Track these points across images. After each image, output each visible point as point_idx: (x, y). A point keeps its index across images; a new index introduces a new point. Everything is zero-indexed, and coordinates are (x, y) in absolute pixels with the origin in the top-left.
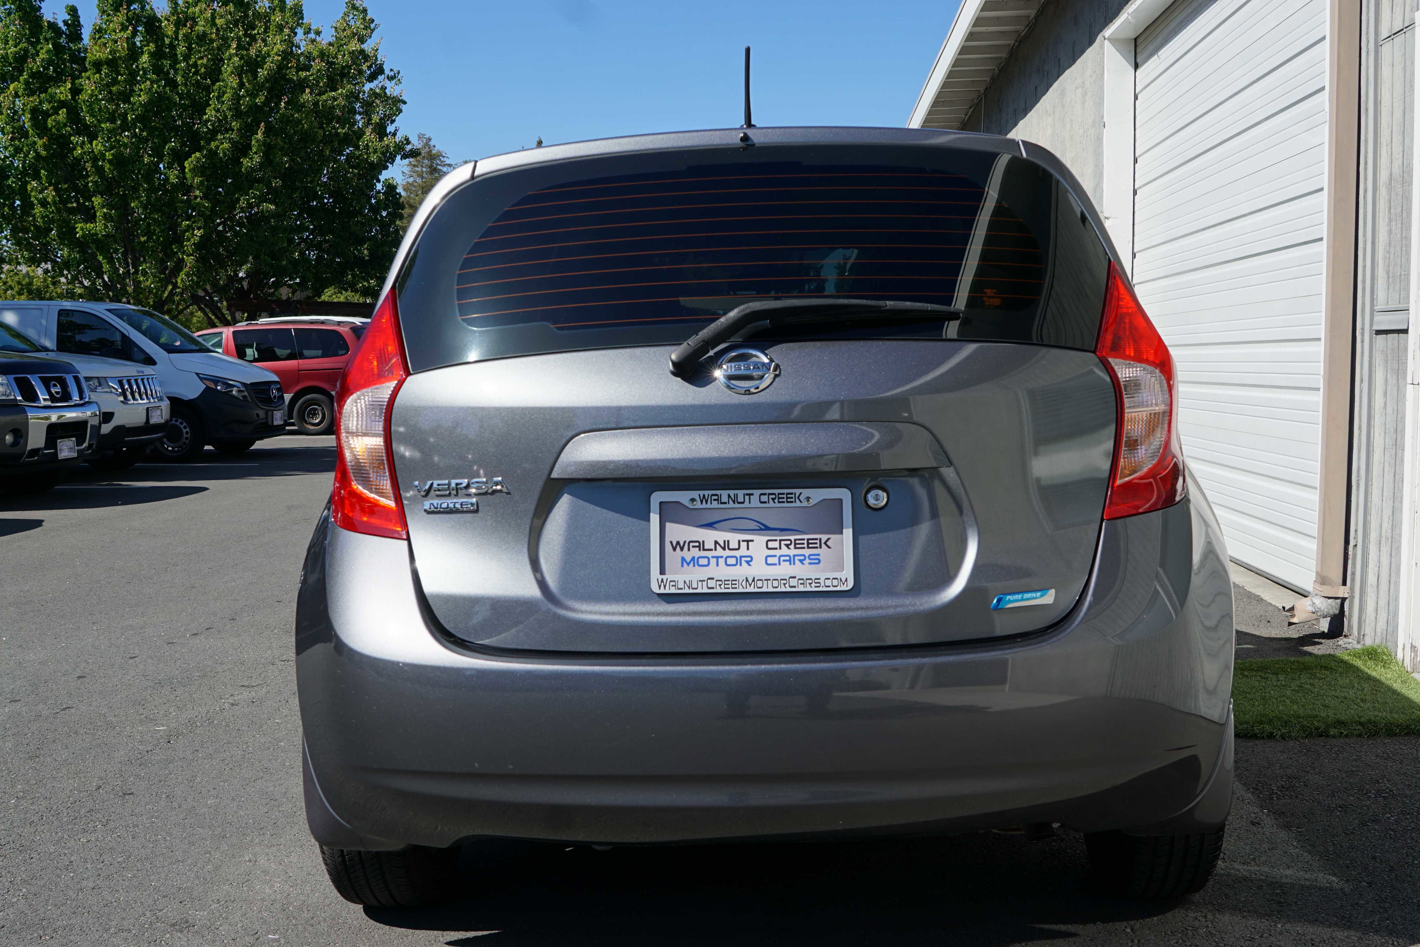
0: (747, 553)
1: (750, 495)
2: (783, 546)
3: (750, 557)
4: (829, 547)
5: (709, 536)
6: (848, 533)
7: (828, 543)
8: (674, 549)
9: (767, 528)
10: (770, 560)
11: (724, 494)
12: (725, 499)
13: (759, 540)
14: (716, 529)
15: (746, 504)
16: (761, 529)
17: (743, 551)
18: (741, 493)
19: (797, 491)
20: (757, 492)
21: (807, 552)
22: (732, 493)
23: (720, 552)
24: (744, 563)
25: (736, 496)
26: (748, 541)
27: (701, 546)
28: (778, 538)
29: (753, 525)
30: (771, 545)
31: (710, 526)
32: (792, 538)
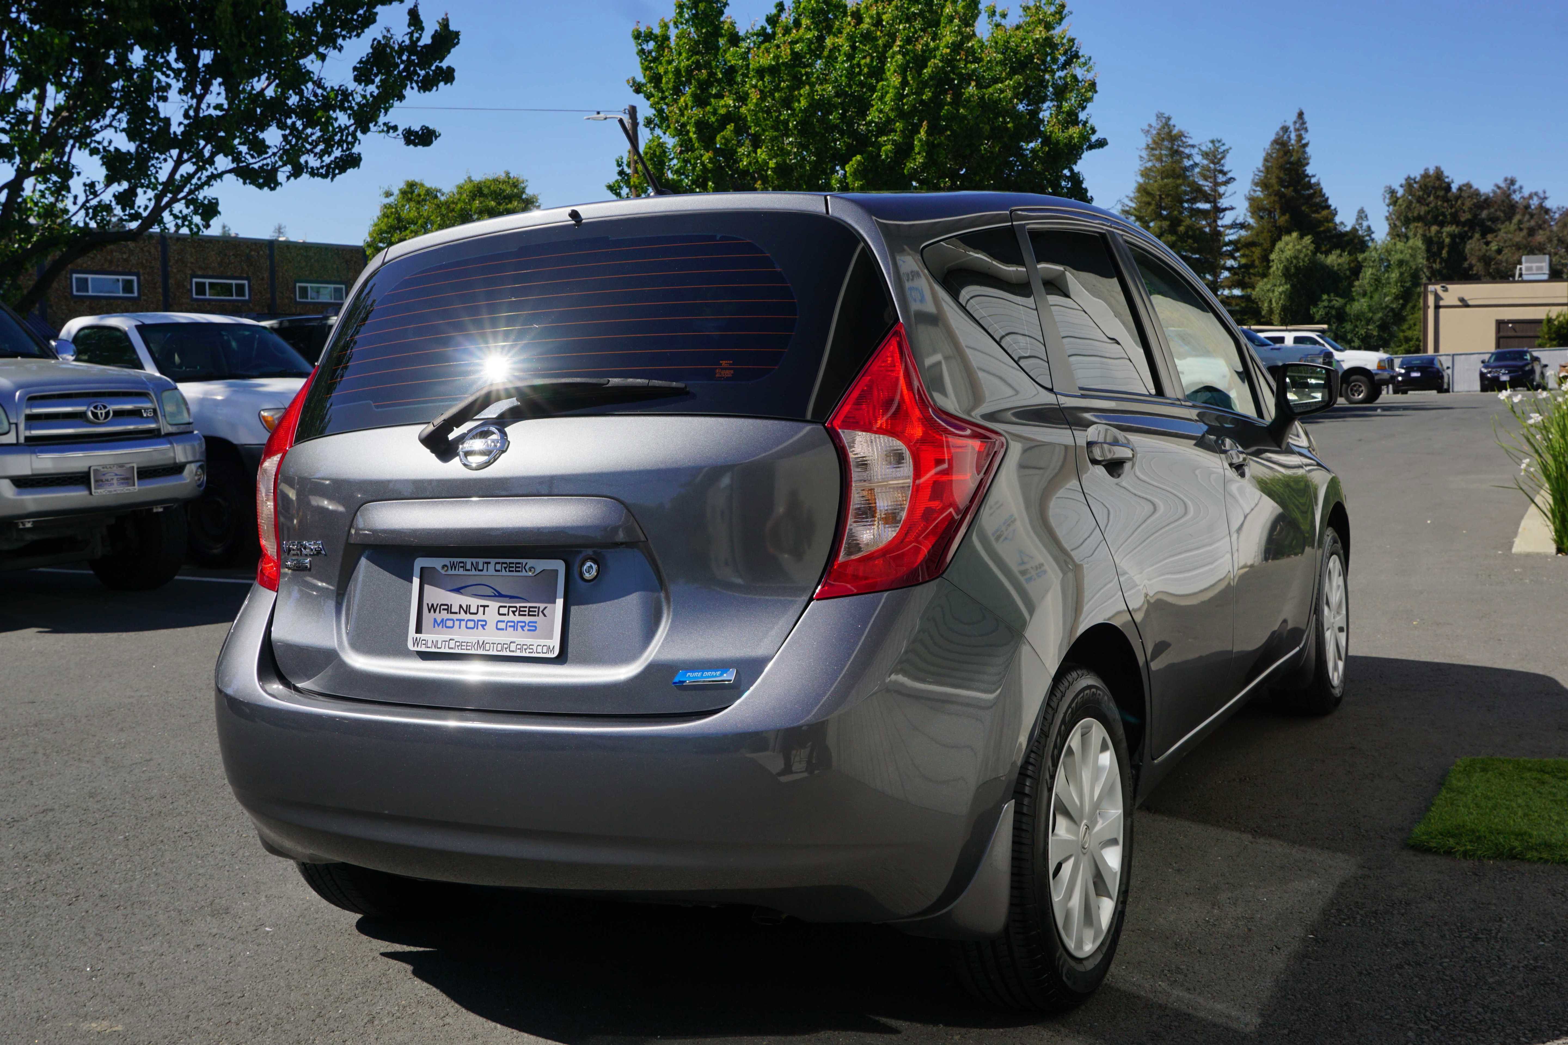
1: (488, 563)
2: (511, 613)
3: (485, 621)
4: (545, 616)
5: (456, 600)
8: (430, 611)
10: (501, 625)
11: (469, 561)
12: (469, 567)
13: (494, 605)
14: (461, 594)
15: (485, 572)
16: (495, 596)
17: (480, 616)
18: (481, 561)
19: (524, 561)
20: (493, 561)
21: (527, 619)
22: (474, 560)
23: (463, 615)
24: (480, 627)
25: (477, 563)
26: (484, 606)
27: (449, 609)
28: (508, 605)
29: (490, 592)
30: (503, 611)
31: (458, 590)
32: (518, 605)
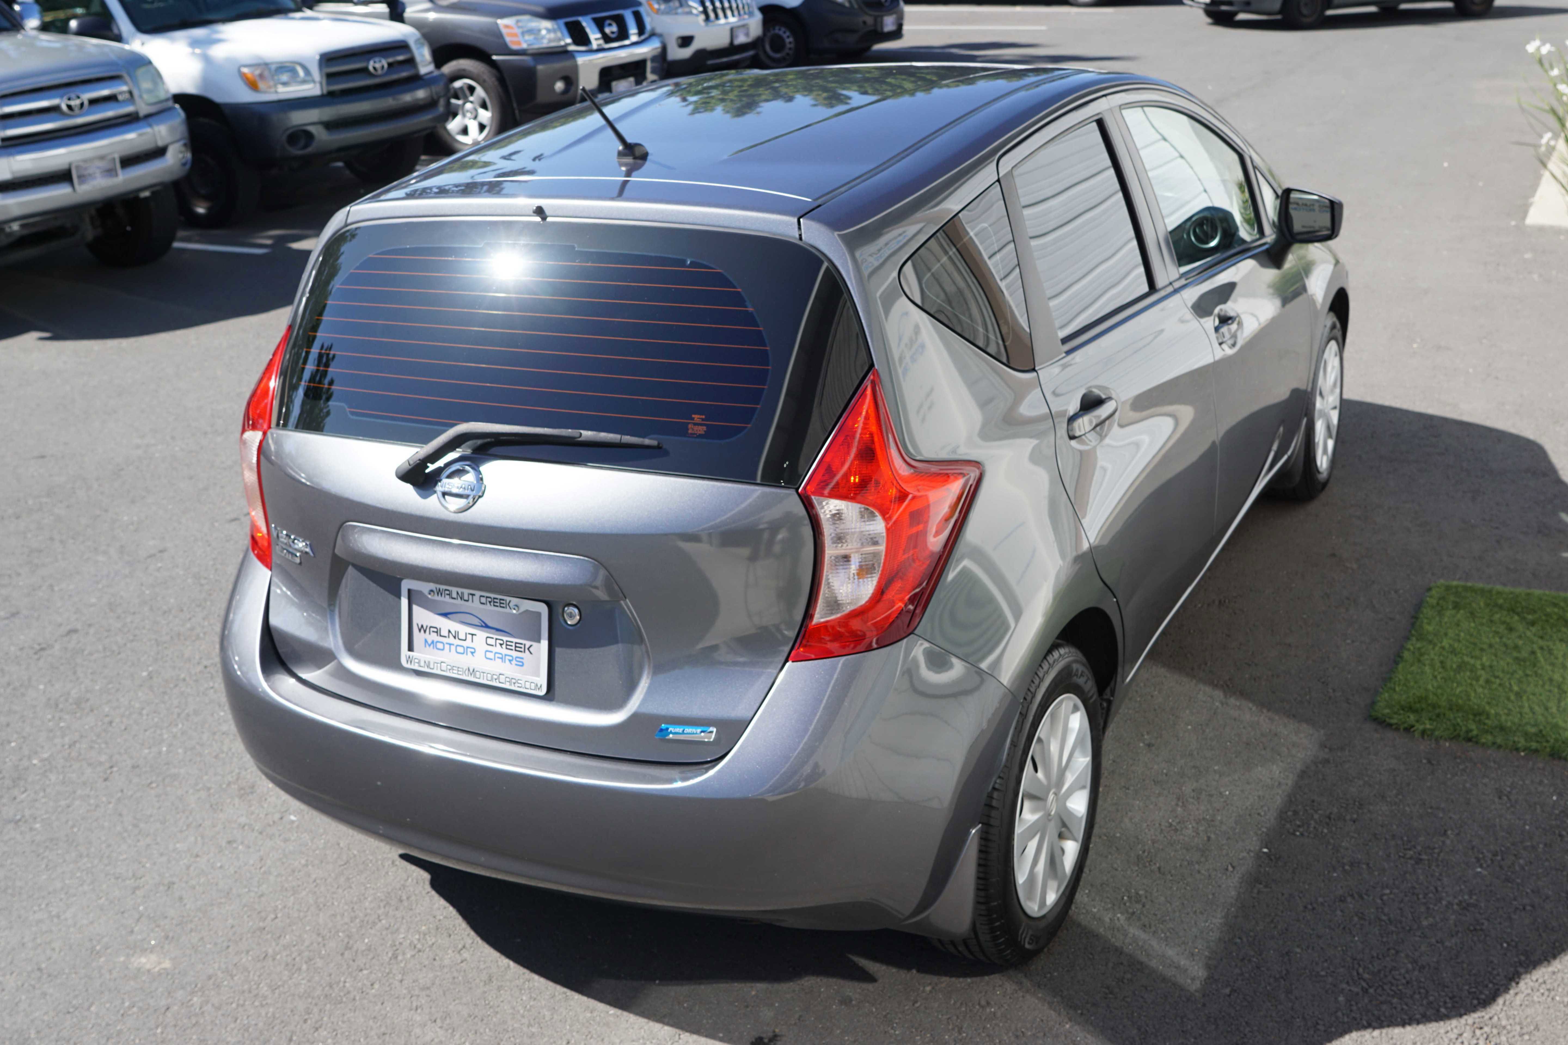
0: (471, 645)
1: (473, 595)
6: (544, 644)
7: (531, 649)
8: (420, 630)
9: (487, 626)
11: (454, 590)
12: (454, 595)
14: (449, 618)
16: (482, 626)
19: (508, 599)
21: (515, 654)
22: (460, 590)
23: (451, 640)
29: (477, 622)
30: (490, 641)
31: (445, 615)
32: (505, 639)
